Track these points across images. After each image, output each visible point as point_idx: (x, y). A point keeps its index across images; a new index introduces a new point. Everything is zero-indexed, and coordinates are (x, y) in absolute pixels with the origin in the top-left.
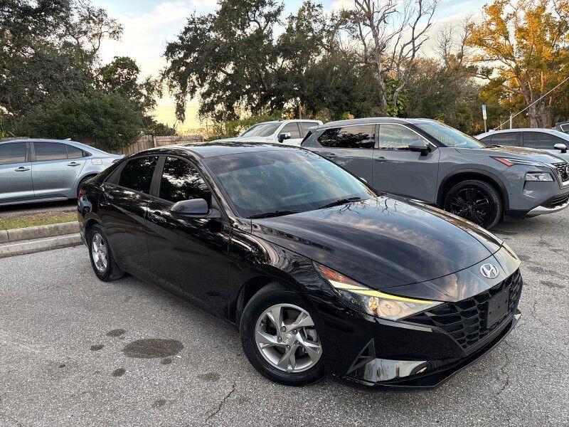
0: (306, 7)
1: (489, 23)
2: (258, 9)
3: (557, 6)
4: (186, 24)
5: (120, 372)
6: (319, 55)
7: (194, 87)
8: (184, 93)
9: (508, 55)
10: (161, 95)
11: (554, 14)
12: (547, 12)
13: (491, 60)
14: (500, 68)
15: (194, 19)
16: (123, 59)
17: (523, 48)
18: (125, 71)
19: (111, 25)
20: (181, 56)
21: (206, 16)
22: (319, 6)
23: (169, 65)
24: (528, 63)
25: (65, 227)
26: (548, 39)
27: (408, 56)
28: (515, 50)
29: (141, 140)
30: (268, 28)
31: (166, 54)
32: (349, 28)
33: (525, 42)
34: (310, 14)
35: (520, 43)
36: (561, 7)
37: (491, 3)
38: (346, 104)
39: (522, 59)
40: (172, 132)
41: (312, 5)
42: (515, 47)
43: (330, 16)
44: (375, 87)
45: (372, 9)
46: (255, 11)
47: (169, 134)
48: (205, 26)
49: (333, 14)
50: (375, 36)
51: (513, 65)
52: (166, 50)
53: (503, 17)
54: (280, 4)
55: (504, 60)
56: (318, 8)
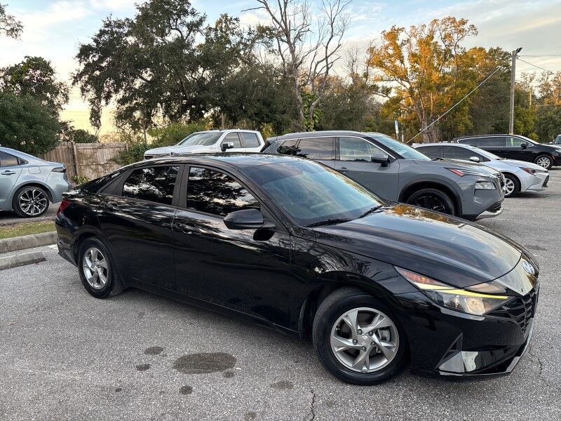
0: (223, 20)
1: (386, 48)
2: (180, 18)
3: (443, 36)
4: (101, 26)
5: (187, 390)
6: (237, 67)
7: (109, 92)
8: (99, 98)
9: (404, 77)
10: (67, 99)
11: (441, 43)
12: (434, 40)
13: (389, 80)
14: (396, 88)
15: (110, 22)
16: (36, 59)
17: (415, 71)
18: (38, 72)
19: (9, 22)
20: (95, 59)
21: (123, 20)
22: (236, 19)
23: (82, 67)
24: (420, 85)
25: (15, 242)
26: (436, 64)
27: (322, 72)
28: (409, 73)
29: (59, 147)
30: (190, 37)
31: (79, 56)
32: (266, 43)
33: (418, 66)
34: (227, 27)
35: (413, 66)
36: (446, 37)
37: (388, 30)
38: (267, 116)
39: (415, 81)
40: (93, 139)
41: (229, 18)
42: (409, 70)
43: (247, 29)
44: (293, 101)
45: (288, 26)
46: (177, 19)
47: (90, 141)
48: (121, 30)
49: (250, 29)
50: (292, 52)
51: (408, 85)
52: (79, 52)
53: (399, 43)
54: (202, 15)
55: (400, 81)
56: (235, 22)
